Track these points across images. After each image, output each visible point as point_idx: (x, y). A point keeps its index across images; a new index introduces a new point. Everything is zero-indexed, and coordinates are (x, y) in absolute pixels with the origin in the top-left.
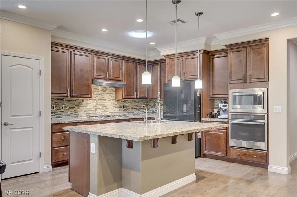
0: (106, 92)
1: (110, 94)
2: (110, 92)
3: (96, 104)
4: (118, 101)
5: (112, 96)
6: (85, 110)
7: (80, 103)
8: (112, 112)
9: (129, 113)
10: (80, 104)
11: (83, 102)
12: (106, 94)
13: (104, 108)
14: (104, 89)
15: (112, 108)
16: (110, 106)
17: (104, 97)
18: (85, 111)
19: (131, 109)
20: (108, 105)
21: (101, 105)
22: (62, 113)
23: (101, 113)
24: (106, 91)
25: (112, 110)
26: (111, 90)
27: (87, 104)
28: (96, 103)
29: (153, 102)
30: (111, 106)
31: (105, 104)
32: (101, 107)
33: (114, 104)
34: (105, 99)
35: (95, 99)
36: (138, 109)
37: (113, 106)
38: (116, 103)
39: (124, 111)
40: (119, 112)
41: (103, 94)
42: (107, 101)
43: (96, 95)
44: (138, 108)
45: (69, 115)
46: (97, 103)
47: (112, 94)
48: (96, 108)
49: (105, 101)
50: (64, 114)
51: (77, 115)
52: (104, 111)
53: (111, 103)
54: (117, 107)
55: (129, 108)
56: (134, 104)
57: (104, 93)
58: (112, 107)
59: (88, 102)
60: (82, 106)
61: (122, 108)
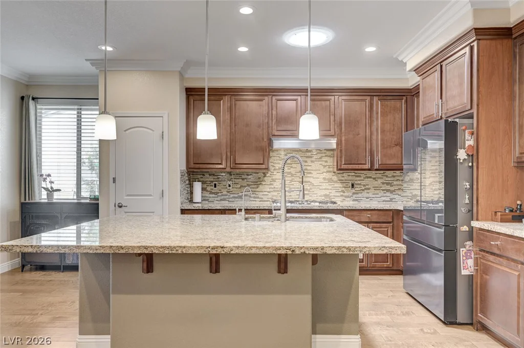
0: (313, 159)
1: (320, 163)
2: (321, 158)
4: (340, 175)
5: (325, 166)
6: (268, 190)
7: (259, 178)
9: (367, 198)
10: (261, 180)
11: (265, 176)
12: (312, 161)
13: (309, 188)
15: (324, 188)
16: (320, 184)
17: (308, 168)
18: (269, 192)
19: (372, 190)
20: (316, 182)
22: (229, 194)
24: (311, 157)
25: (327, 192)
26: (324, 155)
27: (274, 180)
31: (311, 180)
33: (330, 180)
34: (310, 171)
35: (289, 171)
36: (392, 192)
37: (327, 184)
38: (335, 178)
39: (354, 193)
40: (342, 196)
41: (306, 162)
42: (314, 174)
43: (291, 164)
45: (241, 197)
46: (293, 178)
47: (326, 162)
48: (291, 186)
49: (311, 175)
50: (232, 196)
51: (254, 198)
53: (324, 179)
54: (339, 185)
55: (369, 189)
56: (380, 181)
57: (309, 160)
58: (325, 185)
59: (274, 177)
60: (263, 183)
61: (349, 187)
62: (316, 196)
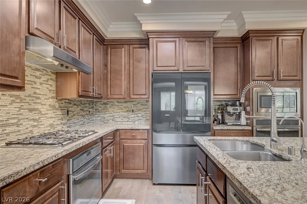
0: (41, 81)
1: (47, 86)
2: (47, 81)
3: (20, 108)
4: (60, 102)
5: (50, 91)
8: (51, 125)
9: (74, 123)
12: (41, 84)
13: (37, 117)
14: (38, 73)
15: (50, 116)
16: (47, 112)
17: (38, 91)
19: (77, 114)
20: (43, 110)
21: (31, 110)
23: (31, 129)
24: (40, 78)
25: (51, 121)
26: (50, 77)
28: (19, 105)
29: (102, 104)
30: (50, 112)
31: (39, 107)
32: (31, 115)
33: (54, 107)
34: (38, 96)
36: (84, 117)
37: (52, 112)
38: (57, 105)
39: (68, 120)
40: (61, 123)
41: (35, 83)
42: (42, 100)
44: (84, 114)
46: (22, 104)
47: (51, 86)
48: (20, 117)
49: (38, 101)
52: (36, 124)
53: (50, 105)
54: (59, 112)
55: (74, 115)
57: (38, 81)
58: (51, 114)
61: (66, 114)
62: (43, 126)
